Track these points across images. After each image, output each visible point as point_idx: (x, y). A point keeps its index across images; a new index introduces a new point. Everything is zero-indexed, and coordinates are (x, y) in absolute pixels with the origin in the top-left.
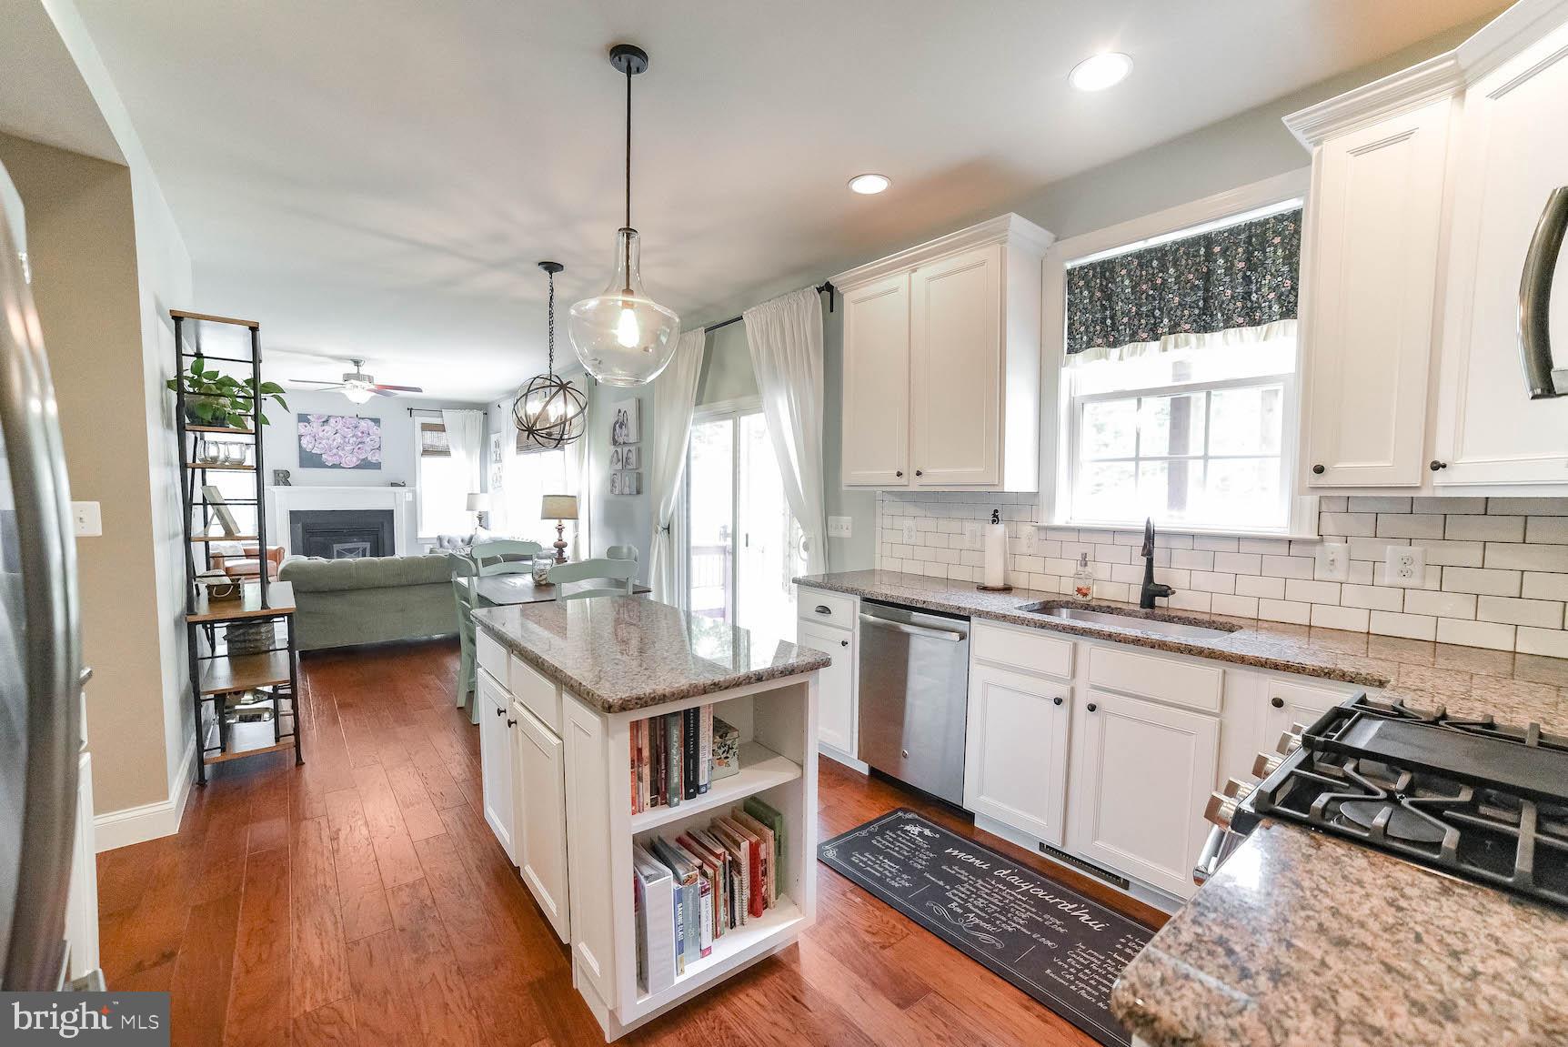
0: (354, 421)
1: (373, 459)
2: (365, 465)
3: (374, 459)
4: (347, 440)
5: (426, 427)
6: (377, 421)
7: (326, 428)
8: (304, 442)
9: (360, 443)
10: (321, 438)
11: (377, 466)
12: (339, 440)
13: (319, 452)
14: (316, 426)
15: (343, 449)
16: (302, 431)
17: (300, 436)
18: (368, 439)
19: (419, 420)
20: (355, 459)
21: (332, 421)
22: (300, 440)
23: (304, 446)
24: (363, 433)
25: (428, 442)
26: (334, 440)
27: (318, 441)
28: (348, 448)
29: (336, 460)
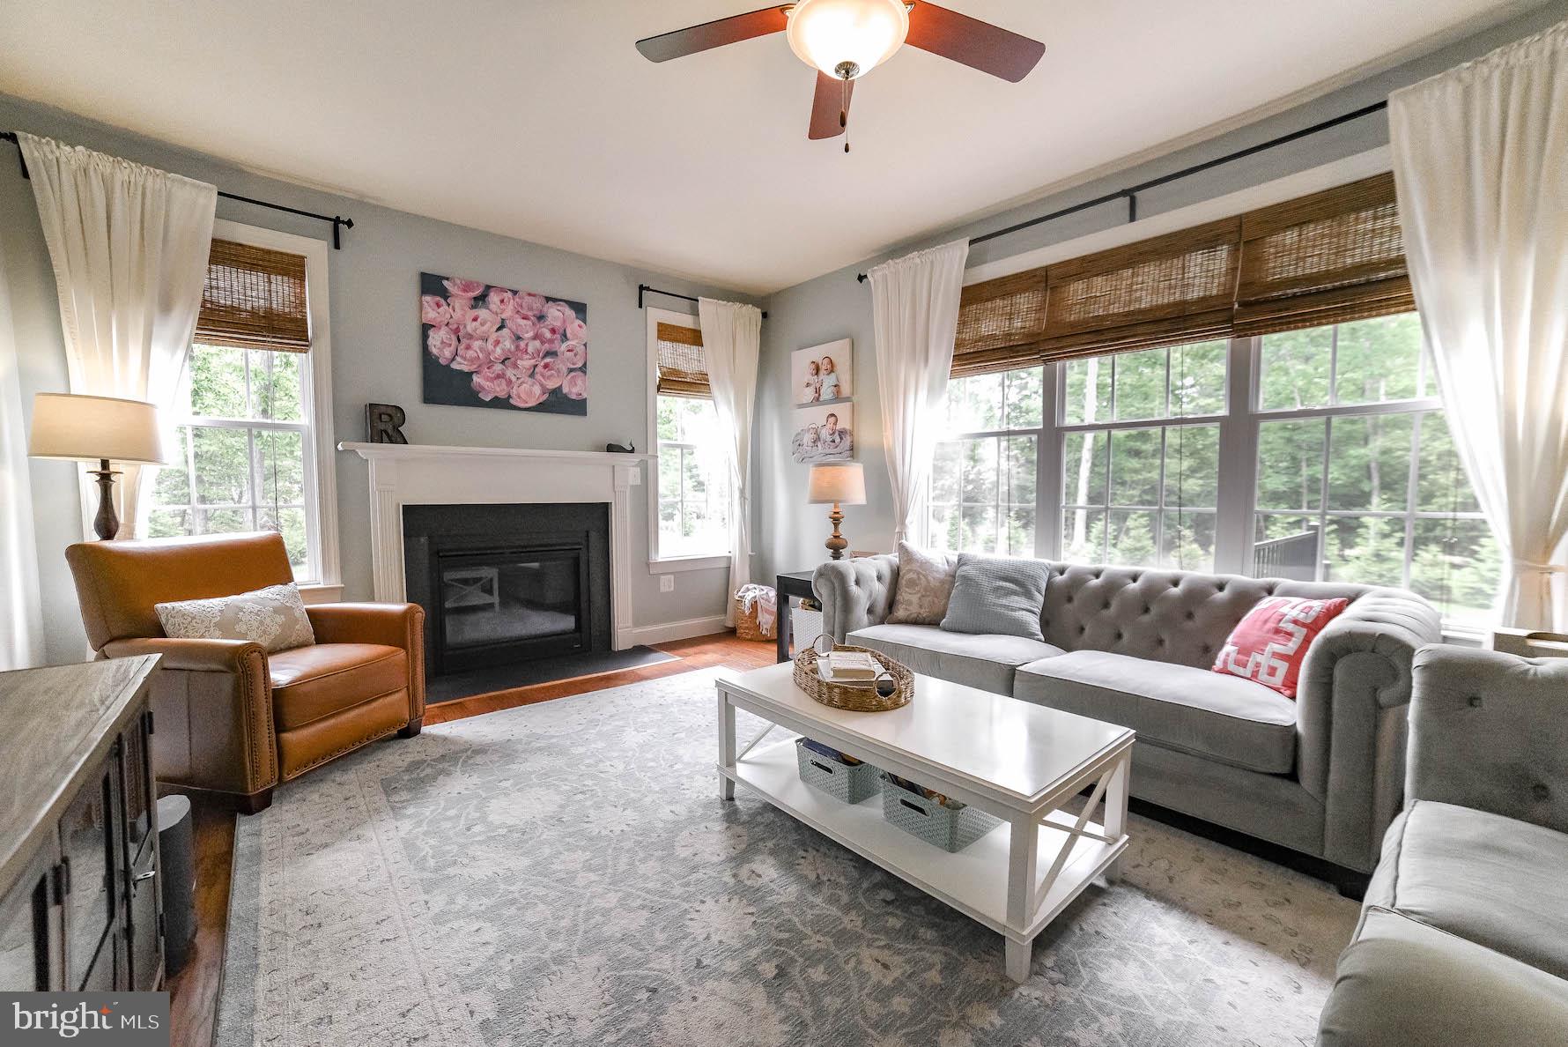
0: (537, 304)
1: (572, 390)
2: (557, 403)
3: (575, 390)
4: (522, 344)
5: (667, 332)
6: (580, 309)
7: (482, 313)
8: (435, 340)
9: (548, 354)
10: (470, 337)
11: (577, 407)
12: (508, 344)
13: (466, 369)
14: (458, 309)
15: (515, 366)
16: (431, 315)
17: (426, 329)
18: (564, 347)
19: (657, 314)
20: (537, 390)
21: (494, 298)
22: (425, 337)
23: (435, 351)
24: (553, 331)
25: (669, 363)
26: (497, 343)
27: (464, 342)
28: (525, 363)
29: (499, 389)
